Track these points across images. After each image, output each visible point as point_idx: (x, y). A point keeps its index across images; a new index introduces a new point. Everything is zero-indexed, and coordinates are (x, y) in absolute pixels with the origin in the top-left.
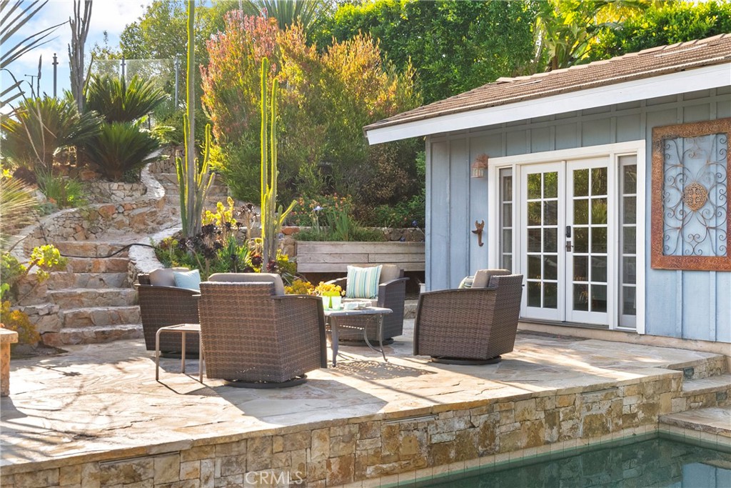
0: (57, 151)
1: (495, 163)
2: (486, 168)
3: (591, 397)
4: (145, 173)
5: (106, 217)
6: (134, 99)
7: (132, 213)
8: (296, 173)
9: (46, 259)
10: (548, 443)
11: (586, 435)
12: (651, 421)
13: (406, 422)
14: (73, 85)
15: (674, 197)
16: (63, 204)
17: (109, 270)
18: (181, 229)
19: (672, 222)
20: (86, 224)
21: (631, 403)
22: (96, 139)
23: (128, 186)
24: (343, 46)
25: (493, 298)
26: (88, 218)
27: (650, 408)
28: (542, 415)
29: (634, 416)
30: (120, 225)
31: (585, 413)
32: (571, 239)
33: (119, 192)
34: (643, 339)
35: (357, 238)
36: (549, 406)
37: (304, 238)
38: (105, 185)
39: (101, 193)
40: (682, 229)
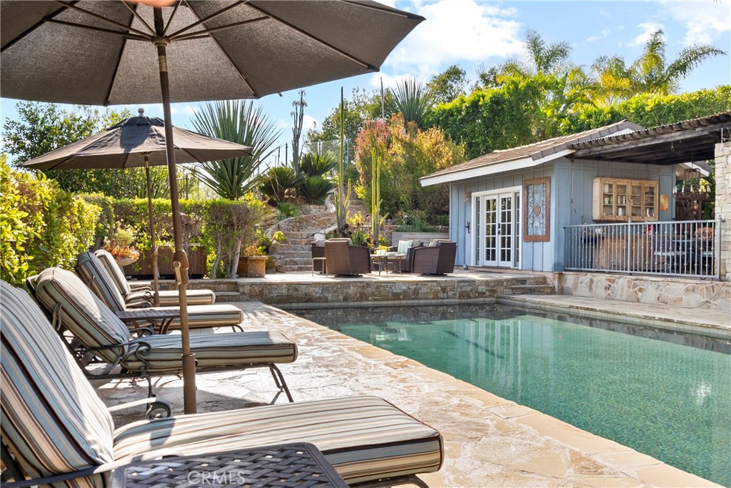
0: (287, 190)
1: (474, 195)
2: (471, 197)
3: (462, 284)
4: (327, 200)
5: (307, 221)
6: (322, 165)
7: (319, 219)
8: (399, 199)
9: (279, 236)
10: (442, 298)
11: (460, 298)
12: (493, 297)
13: (383, 284)
14: (294, 159)
15: (531, 209)
16: (289, 215)
17: (306, 244)
18: (337, 226)
19: (530, 221)
20: (298, 225)
21: (482, 288)
22: (303, 185)
23: (318, 207)
24: (424, 134)
25: (438, 250)
26: (299, 222)
27: (493, 291)
28: (440, 288)
29: (484, 293)
30: (314, 225)
31: (459, 290)
32: (500, 229)
33: (314, 209)
34: (521, 272)
35: (424, 231)
36: (442, 285)
37: (397, 231)
38: (307, 206)
39: (305, 210)
40: (533, 224)
